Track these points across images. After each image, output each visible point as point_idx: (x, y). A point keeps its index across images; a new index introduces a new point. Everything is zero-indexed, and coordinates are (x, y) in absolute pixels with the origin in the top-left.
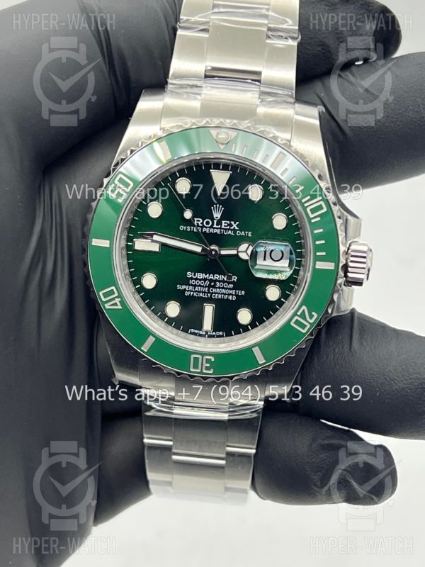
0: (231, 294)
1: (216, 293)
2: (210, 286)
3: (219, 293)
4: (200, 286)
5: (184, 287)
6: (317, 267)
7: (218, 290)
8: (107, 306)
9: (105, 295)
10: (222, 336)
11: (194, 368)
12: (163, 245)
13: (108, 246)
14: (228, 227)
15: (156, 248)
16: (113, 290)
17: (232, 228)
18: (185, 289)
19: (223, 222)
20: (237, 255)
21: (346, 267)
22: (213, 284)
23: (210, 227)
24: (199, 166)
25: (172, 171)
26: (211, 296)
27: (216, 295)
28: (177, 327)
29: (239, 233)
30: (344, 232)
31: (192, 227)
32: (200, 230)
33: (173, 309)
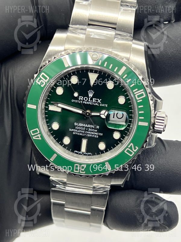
0: (96, 135)
1: (88, 134)
2: (85, 130)
3: (90, 134)
4: (80, 130)
5: (73, 130)
6: (139, 124)
8: (34, 138)
9: (33, 132)
10: (91, 155)
11: (76, 170)
12: (63, 109)
13: (35, 108)
14: (96, 102)
15: (59, 110)
16: (37, 130)
17: (98, 102)
18: (73, 131)
19: (94, 99)
20: (99, 116)
21: (154, 124)
22: (87, 129)
23: (87, 101)
24: (82, 71)
25: (69, 72)
26: (86, 135)
27: (89, 135)
28: (68, 149)
29: (101, 105)
30: (154, 107)
31: (78, 101)
32: (82, 102)
33: (67, 141)
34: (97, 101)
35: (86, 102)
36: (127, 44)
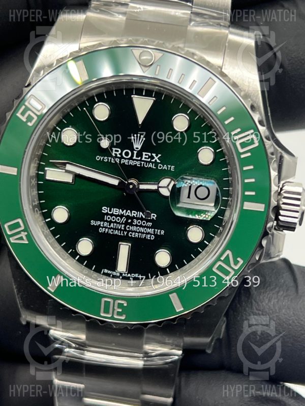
0: (149, 233)
1: (132, 232)
2: (126, 223)
3: (137, 231)
4: (115, 222)
5: (98, 223)
6: (244, 208)
7: (134, 228)
8: (12, 240)
9: (11, 228)
11: (105, 312)
12: (77, 177)
13: (16, 174)
14: (149, 160)
15: (69, 179)
16: (18, 222)
17: (154, 160)
18: (100, 225)
19: (144, 153)
20: (157, 191)
21: (277, 209)
22: (130, 221)
23: (129, 159)
24: (119, 91)
25: (90, 94)
26: (127, 234)
27: (133, 233)
28: (89, 266)
29: (160, 167)
30: (277, 171)
31: (110, 158)
32: (118, 162)
33: (85, 246)
34: (152, 157)
35: (126, 161)
36: (217, 33)
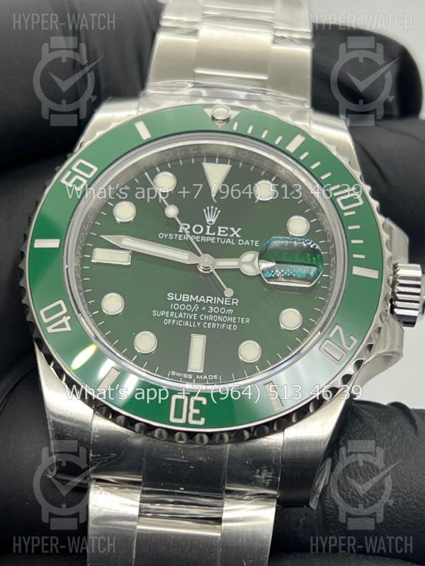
0: (230, 323)
2: (200, 312)
3: (213, 321)
4: (185, 311)
5: (163, 313)
6: (353, 273)
7: (210, 317)
11: (176, 417)
12: (135, 255)
14: (227, 235)
17: (232, 235)
18: (164, 316)
19: (220, 228)
20: (238, 270)
22: (204, 308)
23: (201, 235)
26: (201, 325)
27: (209, 324)
29: (241, 242)
31: (176, 235)
32: (187, 239)
35: (197, 238)
